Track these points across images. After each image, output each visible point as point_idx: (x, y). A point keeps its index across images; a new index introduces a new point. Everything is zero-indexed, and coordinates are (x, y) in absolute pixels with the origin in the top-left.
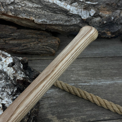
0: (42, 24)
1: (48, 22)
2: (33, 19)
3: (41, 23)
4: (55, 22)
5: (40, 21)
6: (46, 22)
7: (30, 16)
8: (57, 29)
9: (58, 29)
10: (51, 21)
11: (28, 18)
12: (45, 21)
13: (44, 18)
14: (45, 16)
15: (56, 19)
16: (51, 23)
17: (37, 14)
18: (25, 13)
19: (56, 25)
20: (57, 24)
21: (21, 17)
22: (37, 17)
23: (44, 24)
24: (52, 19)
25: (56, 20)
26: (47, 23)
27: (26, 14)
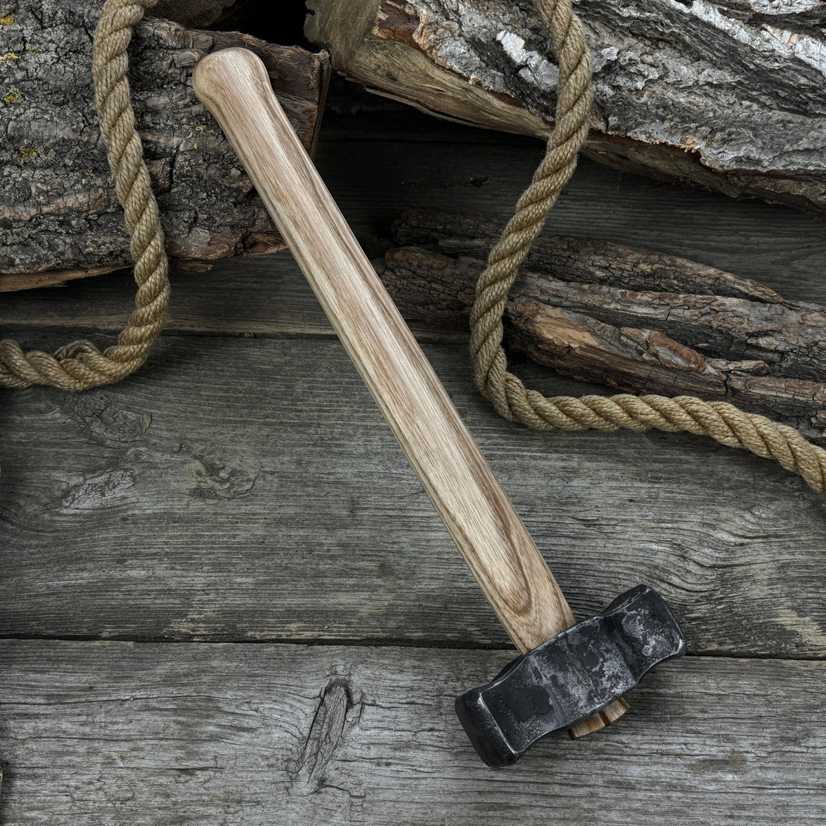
0: (735, 173)
1: (769, 162)
2: (698, 145)
3: (734, 166)
4: (799, 163)
5: (730, 155)
6: (759, 162)
7: (686, 131)
8: (803, 197)
9: (808, 196)
10: (783, 154)
11: (675, 141)
12: (755, 155)
13: (752, 142)
14: (753, 129)
15: (804, 144)
16: (779, 166)
17: (721, 123)
18: (663, 120)
19: (801, 176)
20: (808, 173)
21: (643, 138)
22: (718, 136)
23: (746, 173)
24: (787, 147)
25: (807, 150)
26: (760, 169)
27: (667, 124)
